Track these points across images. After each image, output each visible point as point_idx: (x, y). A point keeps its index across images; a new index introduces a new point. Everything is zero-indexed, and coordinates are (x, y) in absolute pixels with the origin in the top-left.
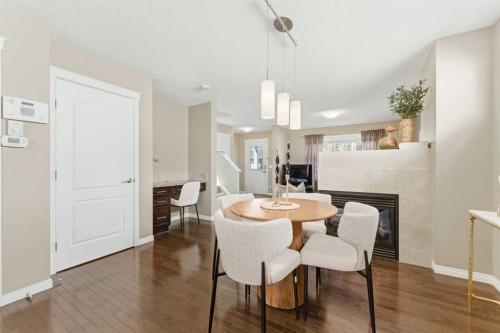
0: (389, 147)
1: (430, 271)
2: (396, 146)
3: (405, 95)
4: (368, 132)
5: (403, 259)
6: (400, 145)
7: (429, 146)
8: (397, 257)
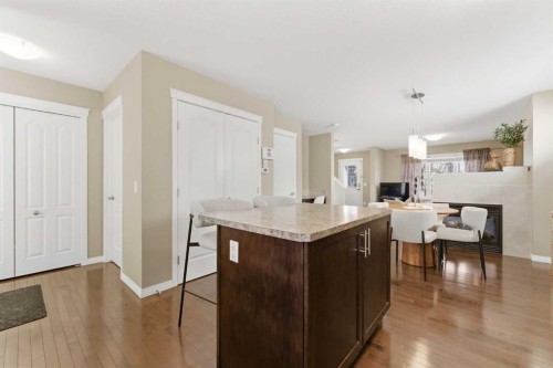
0: (494, 170)
1: (530, 260)
2: (500, 169)
3: (509, 131)
4: (471, 151)
5: (506, 252)
6: (504, 168)
7: (529, 169)
8: (501, 252)
